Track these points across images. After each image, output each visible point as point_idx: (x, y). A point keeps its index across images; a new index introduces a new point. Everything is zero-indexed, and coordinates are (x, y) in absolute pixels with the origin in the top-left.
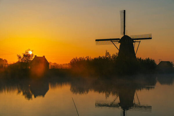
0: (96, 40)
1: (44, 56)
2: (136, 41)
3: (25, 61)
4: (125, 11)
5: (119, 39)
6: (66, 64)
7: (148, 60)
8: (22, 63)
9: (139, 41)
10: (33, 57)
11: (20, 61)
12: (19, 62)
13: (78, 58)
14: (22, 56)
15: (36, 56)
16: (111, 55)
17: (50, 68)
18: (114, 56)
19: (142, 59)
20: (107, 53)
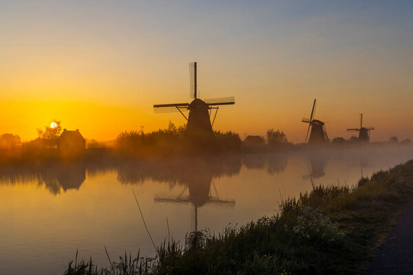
0: (155, 106)
1: (77, 130)
2: (213, 106)
3: (49, 137)
4: (195, 63)
5: (187, 104)
6: (110, 141)
7: (230, 134)
8: (43, 140)
9: (216, 106)
10: (61, 132)
11: (41, 137)
12: (39, 139)
13: (129, 132)
14: (44, 130)
15: (65, 130)
16: (177, 128)
17: (87, 147)
18: (181, 129)
19: (221, 132)
20: (172, 125)
